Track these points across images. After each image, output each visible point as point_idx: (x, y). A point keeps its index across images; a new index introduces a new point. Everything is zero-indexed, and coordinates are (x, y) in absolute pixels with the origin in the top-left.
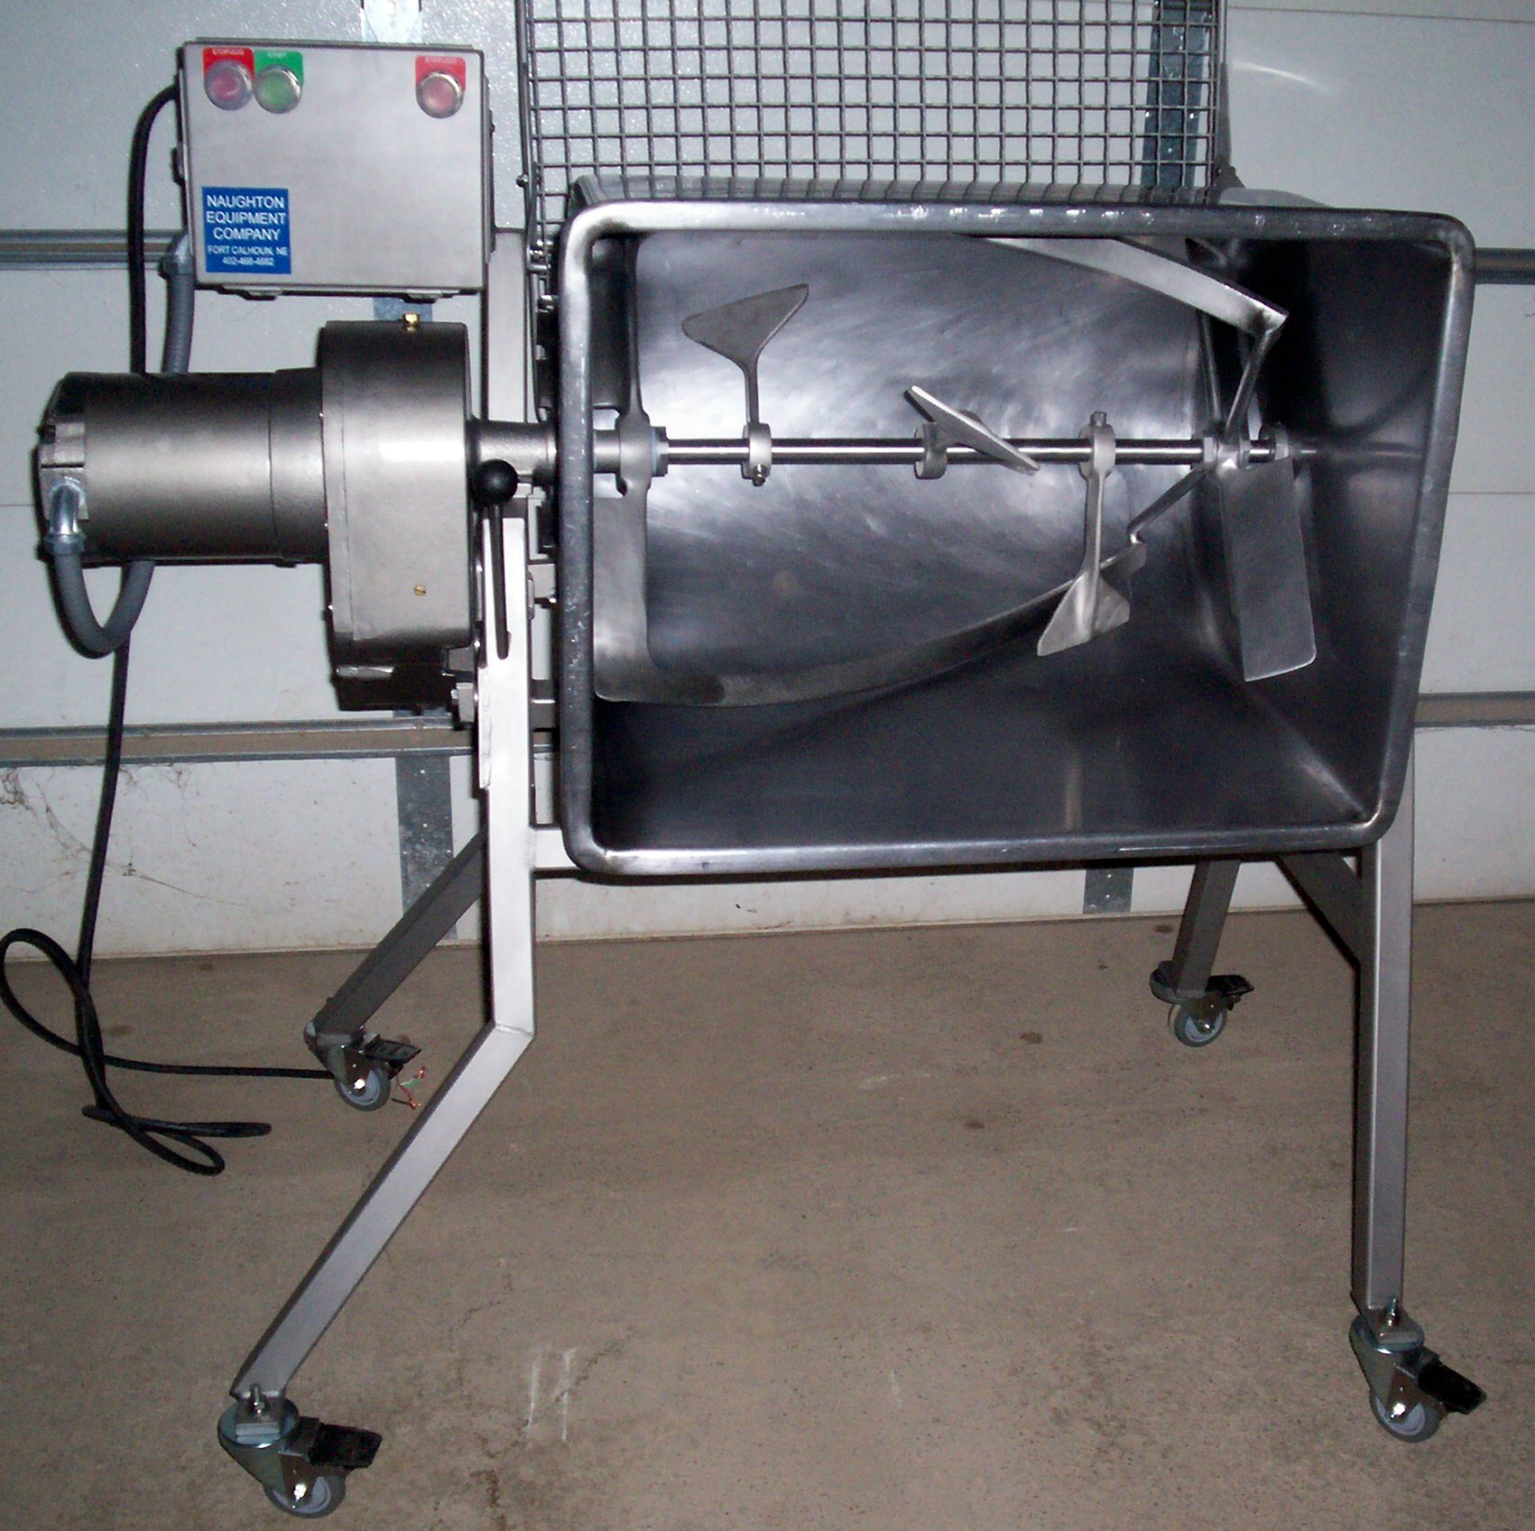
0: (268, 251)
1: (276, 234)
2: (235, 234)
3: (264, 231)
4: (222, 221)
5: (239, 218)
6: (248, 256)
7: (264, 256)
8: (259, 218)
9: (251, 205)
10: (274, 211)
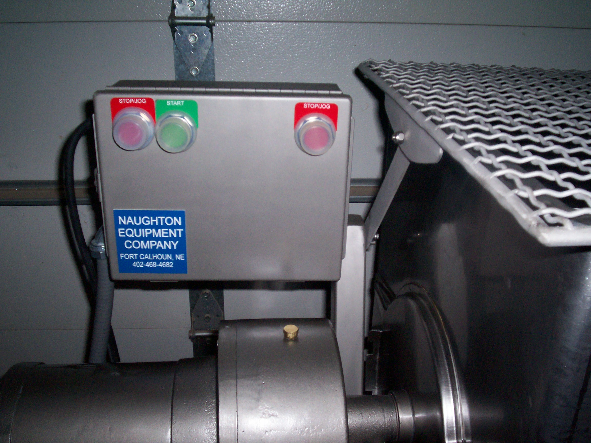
0: (169, 257)
1: (175, 245)
2: (142, 244)
3: (165, 242)
4: (131, 236)
5: (145, 233)
6: (153, 261)
7: (166, 261)
8: (161, 233)
9: (155, 223)
10: (173, 227)
